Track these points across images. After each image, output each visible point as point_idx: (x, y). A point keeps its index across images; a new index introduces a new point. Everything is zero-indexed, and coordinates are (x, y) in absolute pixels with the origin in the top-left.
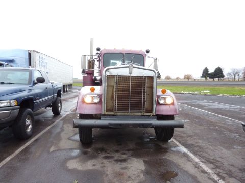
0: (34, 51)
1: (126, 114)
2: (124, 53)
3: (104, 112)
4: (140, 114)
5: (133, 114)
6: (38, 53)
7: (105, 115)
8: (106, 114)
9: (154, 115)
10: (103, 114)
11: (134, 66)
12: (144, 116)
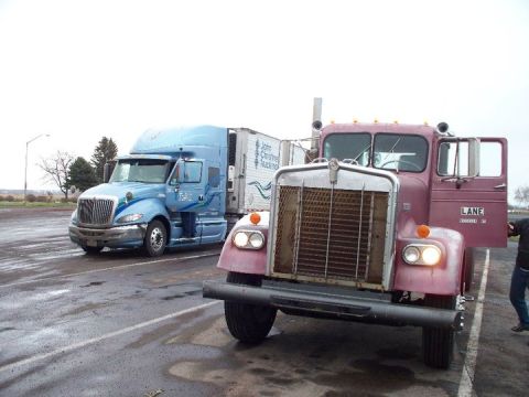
0: (243, 129)
1: (317, 280)
2: (373, 132)
3: (269, 270)
4: (352, 284)
5: (334, 282)
6: (253, 132)
7: (270, 278)
8: (275, 275)
9: (387, 289)
10: (267, 274)
11: (341, 164)
12: (363, 290)
